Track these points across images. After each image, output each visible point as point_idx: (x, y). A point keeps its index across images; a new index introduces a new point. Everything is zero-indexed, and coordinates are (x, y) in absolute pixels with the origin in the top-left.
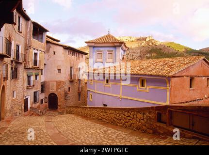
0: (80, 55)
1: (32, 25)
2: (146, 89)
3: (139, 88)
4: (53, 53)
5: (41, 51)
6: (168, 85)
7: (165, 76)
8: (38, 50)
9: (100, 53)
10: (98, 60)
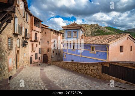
0: (59, 34)
1: (34, 18)
3: (91, 51)
4: (45, 33)
5: (39, 32)
6: (107, 50)
7: (106, 45)
8: (37, 32)
9: (70, 33)
10: (69, 37)
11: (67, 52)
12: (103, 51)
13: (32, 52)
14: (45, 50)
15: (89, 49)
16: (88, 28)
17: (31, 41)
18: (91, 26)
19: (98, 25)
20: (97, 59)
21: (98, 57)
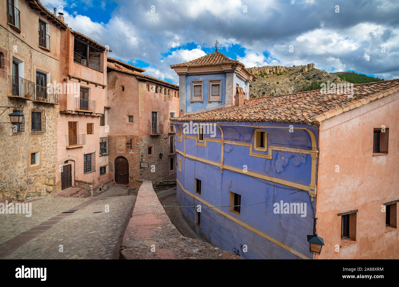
0: (173, 93)
2: (266, 152)
3: (253, 150)
4: (121, 88)
5: (96, 85)
6: (314, 145)
7: (304, 123)
8: (88, 82)
9: (198, 86)
10: (195, 99)
11: (183, 152)
12: (298, 151)
13: (68, 149)
14: (121, 144)
15: (249, 141)
16: (282, 77)
17: (64, 113)
18: (291, 71)
19: (315, 67)
20: (275, 180)
21: (278, 174)
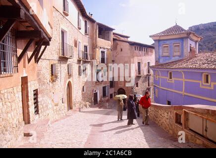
0: (149, 49)
1: (98, 26)
2: (210, 85)
4: (120, 50)
5: (108, 49)
8: (105, 48)
9: (166, 47)
13: (96, 84)
15: (199, 80)
